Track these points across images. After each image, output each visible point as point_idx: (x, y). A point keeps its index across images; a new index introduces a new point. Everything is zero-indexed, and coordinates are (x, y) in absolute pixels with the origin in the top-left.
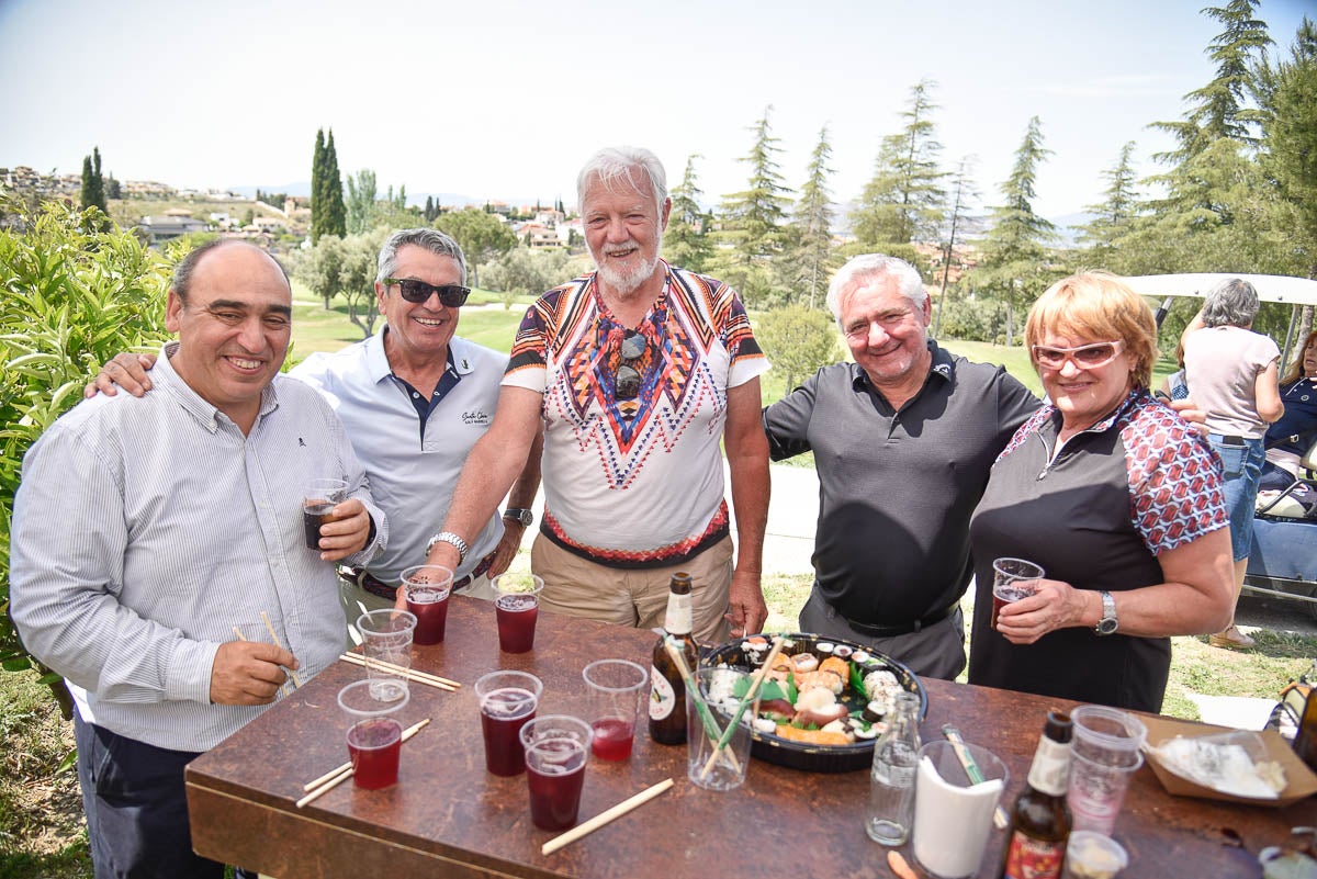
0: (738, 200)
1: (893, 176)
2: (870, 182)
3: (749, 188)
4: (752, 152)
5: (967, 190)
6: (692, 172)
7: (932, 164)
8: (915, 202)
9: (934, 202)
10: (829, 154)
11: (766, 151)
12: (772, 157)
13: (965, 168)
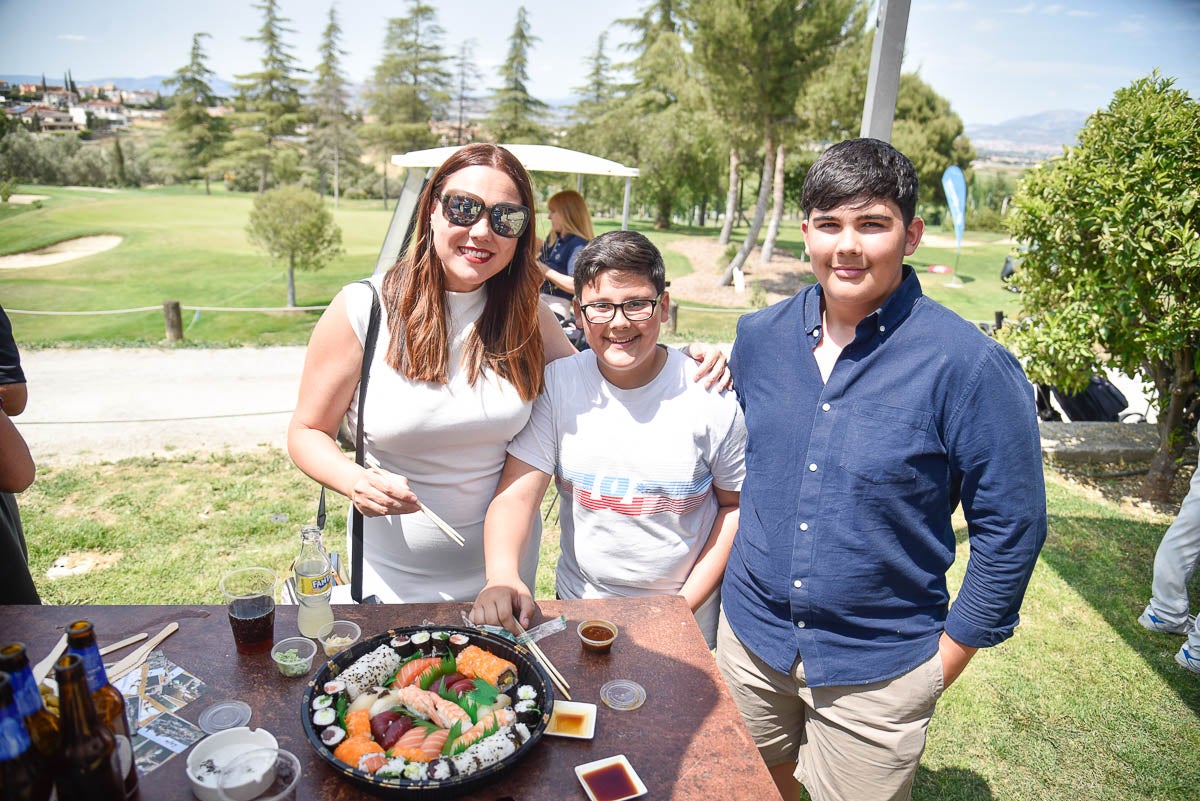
0: (251, 82)
1: (401, 59)
2: (380, 63)
3: (261, 69)
4: (261, 31)
5: (470, 73)
6: (200, 52)
7: (436, 48)
8: (425, 83)
9: (442, 84)
10: (339, 35)
11: (277, 31)
12: (285, 38)
13: (467, 52)
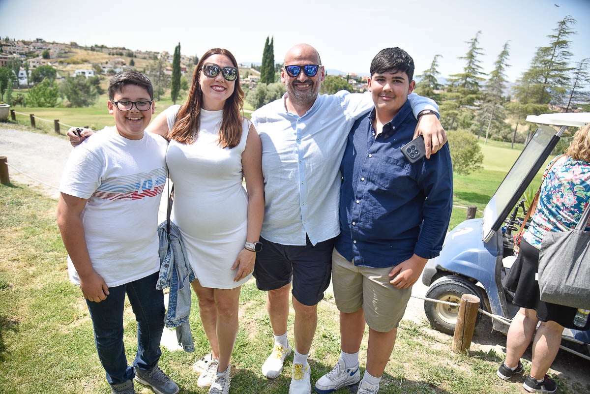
0: (457, 78)
1: (541, 69)
2: (527, 71)
3: (463, 72)
4: (467, 54)
5: (583, 78)
6: (436, 63)
7: (564, 64)
8: (552, 83)
9: (562, 83)
10: (507, 57)
11: (474, 54)
12: (478, 57)
13: (583, 66)
